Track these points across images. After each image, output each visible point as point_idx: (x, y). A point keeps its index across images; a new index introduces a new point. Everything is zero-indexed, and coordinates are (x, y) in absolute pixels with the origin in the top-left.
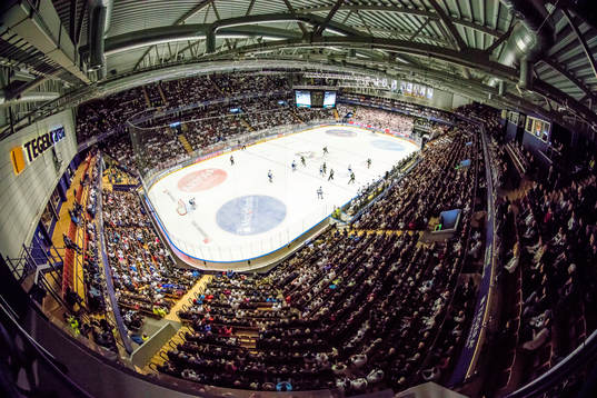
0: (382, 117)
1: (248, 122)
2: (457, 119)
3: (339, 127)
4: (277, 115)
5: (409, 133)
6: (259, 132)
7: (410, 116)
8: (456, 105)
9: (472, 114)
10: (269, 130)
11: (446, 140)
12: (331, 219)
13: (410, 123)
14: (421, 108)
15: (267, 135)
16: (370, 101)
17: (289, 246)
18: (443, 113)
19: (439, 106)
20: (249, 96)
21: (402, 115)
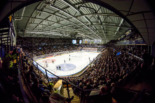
0: (89, 48)
1: (58, 50)
2: (107, 45)
3: (79, 52)
4: (65, 49)
5: (97, 51)
6: (61, 52)
7: (96, 47)
8: (106, 43)
9: (111, 43)
10: (63, 52)
11: (106, 50)
12: (89, 65)
13: (97, 49)
14: (99, 45)
15: (63, 53)
16: (86, 45)
17: (82, 71)
18: (104, 45)
19: (103, 43)
20: (58, 44)
21: (94, 47)
